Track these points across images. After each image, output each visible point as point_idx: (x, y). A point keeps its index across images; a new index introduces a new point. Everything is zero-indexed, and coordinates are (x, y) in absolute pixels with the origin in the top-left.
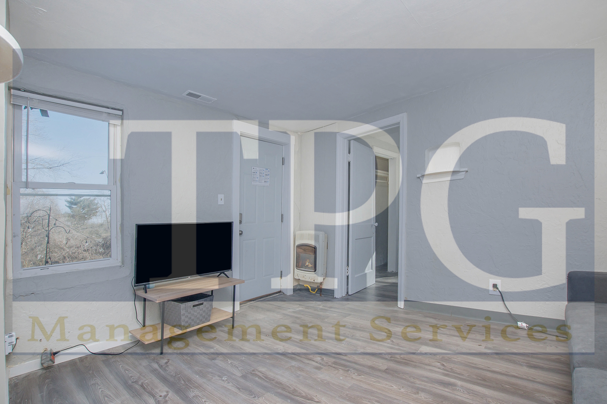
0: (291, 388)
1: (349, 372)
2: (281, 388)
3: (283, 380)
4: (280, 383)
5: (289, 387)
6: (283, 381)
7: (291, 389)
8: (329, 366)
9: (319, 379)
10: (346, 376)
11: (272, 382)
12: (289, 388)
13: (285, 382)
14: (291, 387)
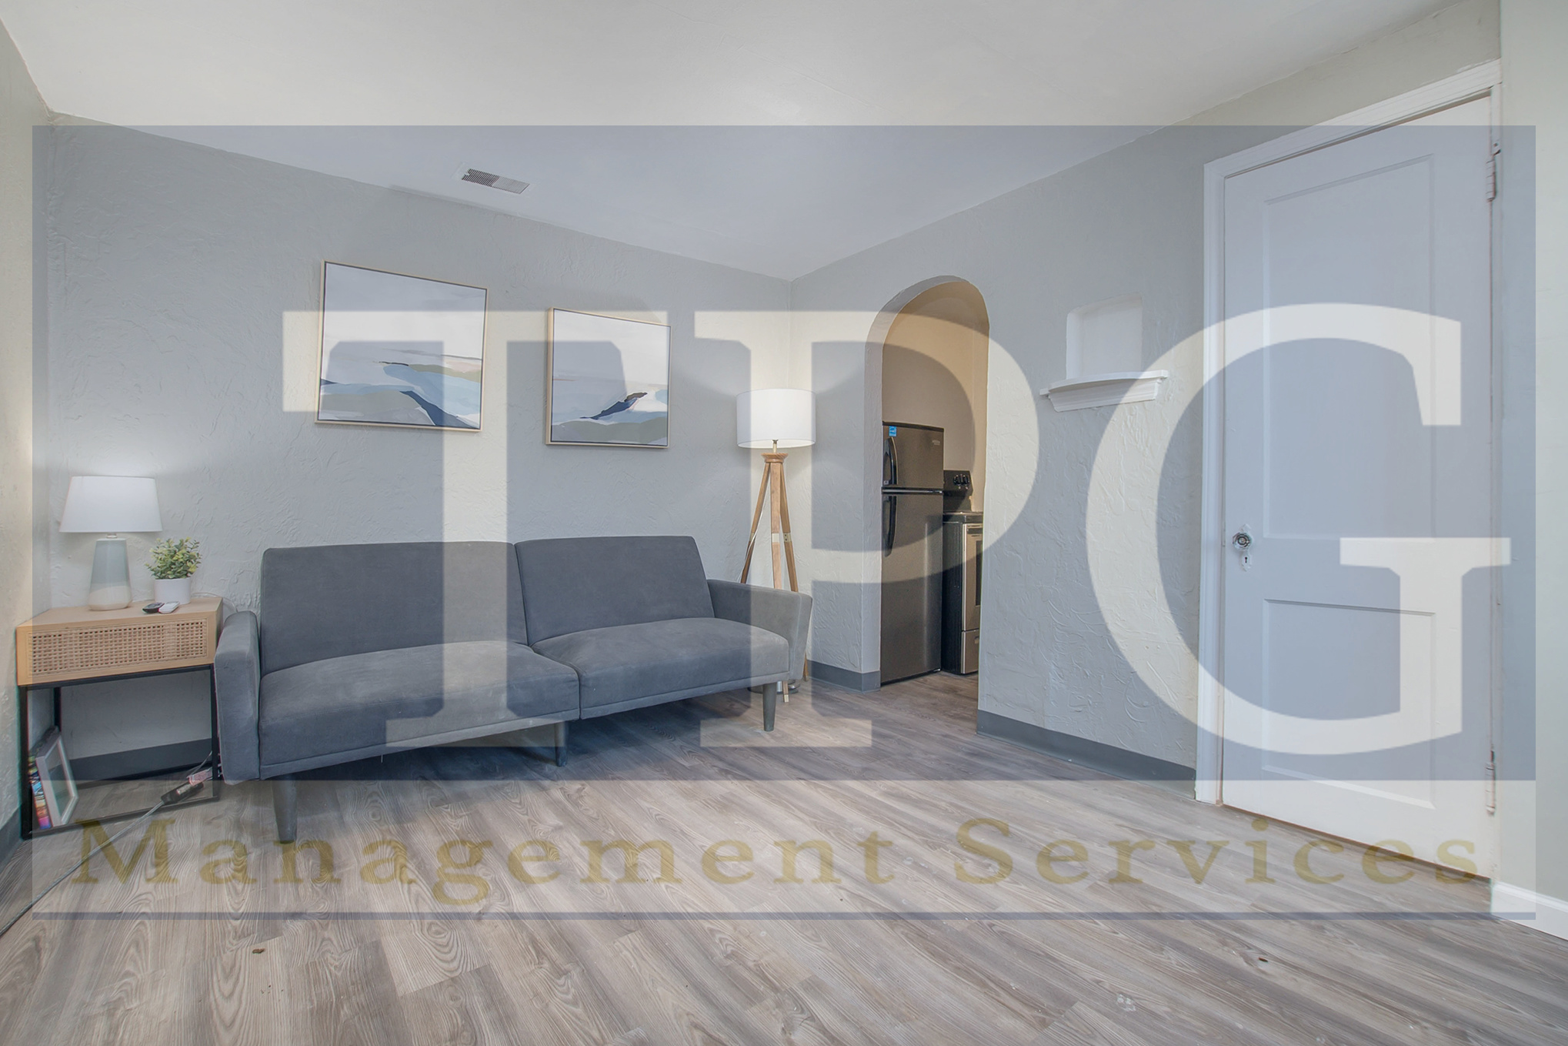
0: (902, 933)
1: (729, 949)
2: (929, 938)
3: (926, 964)
4: (934, 954)
5: (906, 936)
6: (927, 961)
7: (902, 930)
8: (776, 989)
9: (824, 944)
10: (748, 937)
11: (959, 964)
12: (907, 934)
13: (919, 956)
14: (902, 936)
